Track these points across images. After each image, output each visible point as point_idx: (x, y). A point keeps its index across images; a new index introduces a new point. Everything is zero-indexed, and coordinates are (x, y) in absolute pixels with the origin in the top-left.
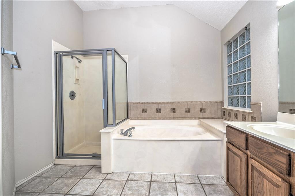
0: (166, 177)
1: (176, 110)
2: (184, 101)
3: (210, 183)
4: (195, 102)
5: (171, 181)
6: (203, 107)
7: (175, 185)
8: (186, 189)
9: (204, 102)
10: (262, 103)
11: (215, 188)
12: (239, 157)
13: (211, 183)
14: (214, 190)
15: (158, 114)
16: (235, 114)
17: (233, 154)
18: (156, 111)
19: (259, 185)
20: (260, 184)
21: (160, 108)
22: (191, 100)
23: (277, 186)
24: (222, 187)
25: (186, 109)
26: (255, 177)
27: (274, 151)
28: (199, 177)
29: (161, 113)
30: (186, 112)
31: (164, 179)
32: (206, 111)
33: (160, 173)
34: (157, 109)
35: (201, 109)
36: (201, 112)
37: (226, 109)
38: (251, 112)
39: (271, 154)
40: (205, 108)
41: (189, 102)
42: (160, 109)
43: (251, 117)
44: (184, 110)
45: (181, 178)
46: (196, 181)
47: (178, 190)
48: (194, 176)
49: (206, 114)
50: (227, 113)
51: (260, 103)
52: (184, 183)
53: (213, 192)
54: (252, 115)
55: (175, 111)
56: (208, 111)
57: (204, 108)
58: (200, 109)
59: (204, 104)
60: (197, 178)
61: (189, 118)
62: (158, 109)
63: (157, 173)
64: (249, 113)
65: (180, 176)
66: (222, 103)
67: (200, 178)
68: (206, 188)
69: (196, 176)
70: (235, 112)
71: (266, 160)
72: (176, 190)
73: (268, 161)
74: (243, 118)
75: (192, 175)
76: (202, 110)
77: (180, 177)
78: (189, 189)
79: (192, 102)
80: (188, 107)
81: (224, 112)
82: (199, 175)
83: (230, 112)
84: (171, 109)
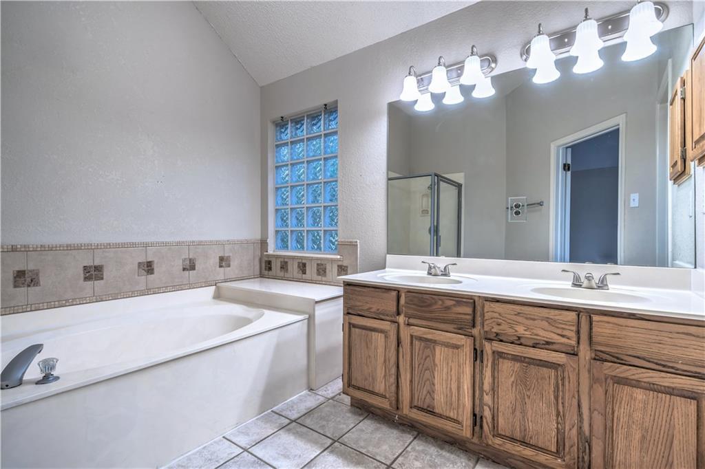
0: (212, 454)
1: (155, 266)
2: (178, 239)
3: (306, 411)
4: (206, 241)
5: (231, 453)
6: (226, 255)
7: (250, 455)
8: (279, 447)
9: (228, 241)
10: (358, 241)
11: (320, 414)
12: (381, 331)
13: (306, 409)
14: (322, 418)
15: (90, 283)
16: (301, 265)
17: (364, 331)
18: (82, 276)
19: (425, 359)
20: (429, 356)
21: (97, 263)
22: (196, 238)
23: (456, 347)
24: (326, 406)
25: (184, 260)
26: (419, 350)
27: (454, 302)
28: (278, 412)
29: (102, 279)
30: (184, 269)
31: (210, 460)
32: (231, 263)
33: (185, 456)
34: (85, 267)
35: (222, 259)
36: (221, 266)
37: (273, 256)
38: (339, 257)
39: (448, 308)
40: (229, 257)
41: (193, 242)
42: (99, 269)
43: (336, 267)
44: (179, 264)
45: (248, 435)
46: (279, 421)
47: (268, 459)
48: (265, 415)
49: (231, 271)
50: (276, 265)
51: (356, 242)
52: (265, 438)
53: (324, 423)
54: (340, 263)
55: (153, 269)
56: (235, 263)
57: (227, 257)
58: (218, 260)
59: (227, 247)
60: (276, 416)
61: (191, 286)
62: (90, 267)
63: (174, 462)
64: (332, 261)
65: (239, 432)
66: (263, 243)
67: (281, 411)
68: (308, 422)
69: (269, 413)
70: (300, 261)
71: (440, 319)
72: (262, 463)
73: (444, 320)
74: (320, 271)
75: (262, 415)
76: (223, 261)
77: (243, 433)
78: (285, 443)
79: (200, 243)
80: (191, 257)
81: (269, 263)
82: (274, 409)
83: (286, 263)
84: (140, 263)
